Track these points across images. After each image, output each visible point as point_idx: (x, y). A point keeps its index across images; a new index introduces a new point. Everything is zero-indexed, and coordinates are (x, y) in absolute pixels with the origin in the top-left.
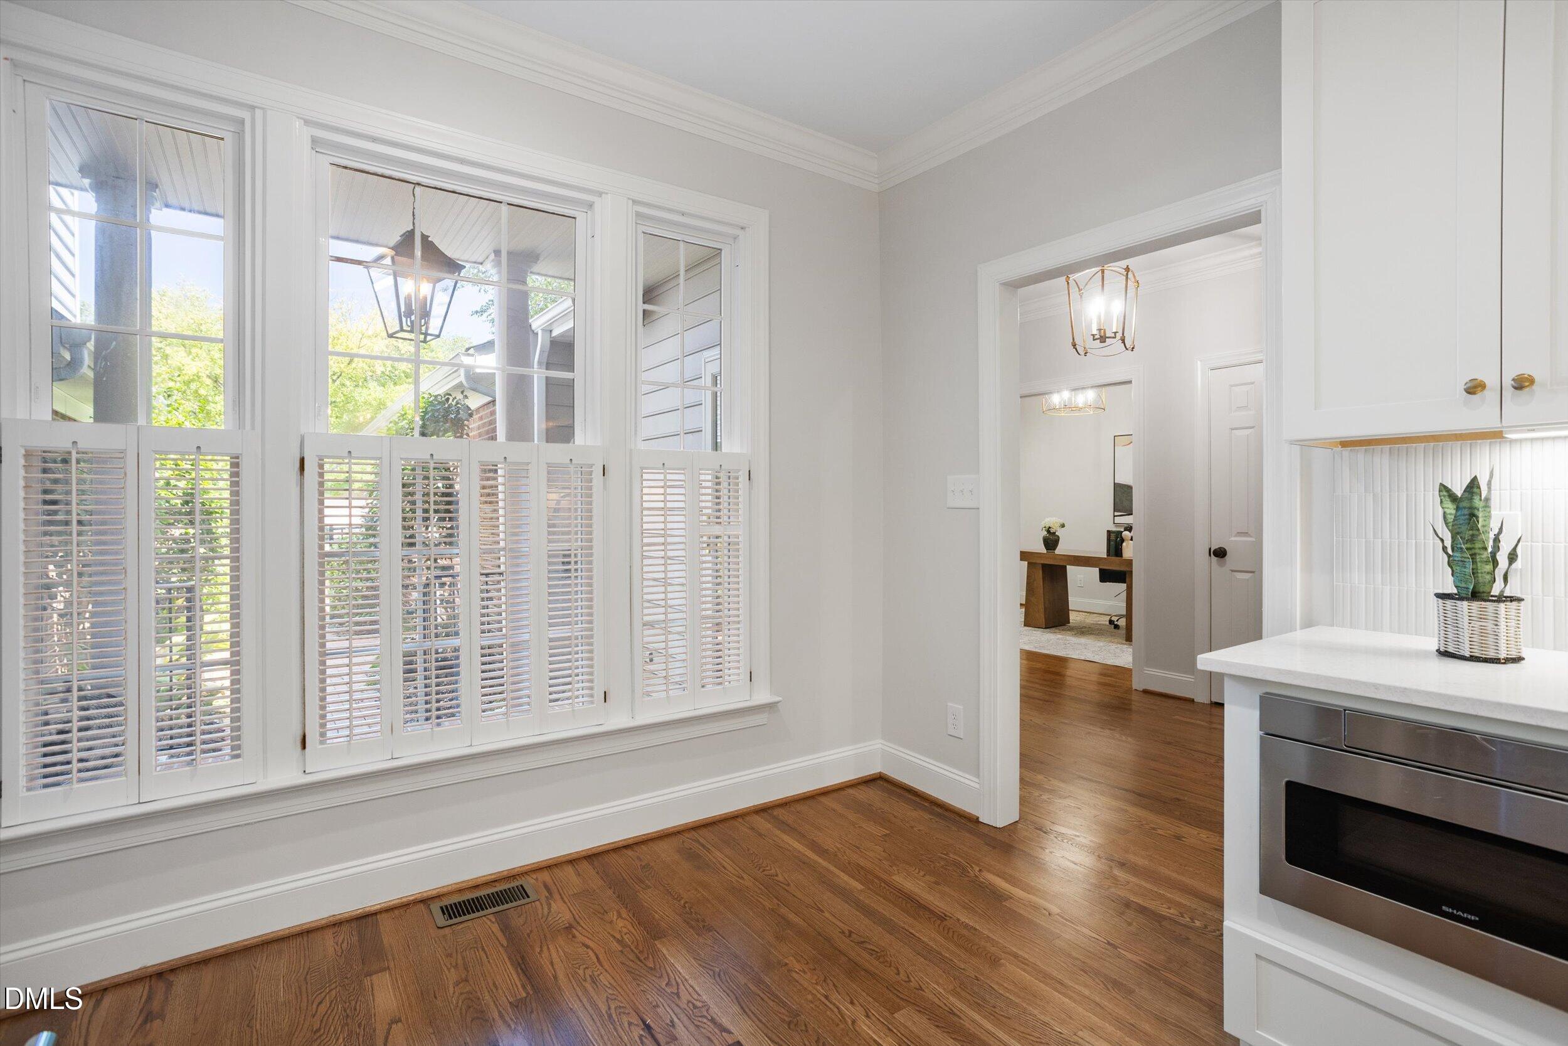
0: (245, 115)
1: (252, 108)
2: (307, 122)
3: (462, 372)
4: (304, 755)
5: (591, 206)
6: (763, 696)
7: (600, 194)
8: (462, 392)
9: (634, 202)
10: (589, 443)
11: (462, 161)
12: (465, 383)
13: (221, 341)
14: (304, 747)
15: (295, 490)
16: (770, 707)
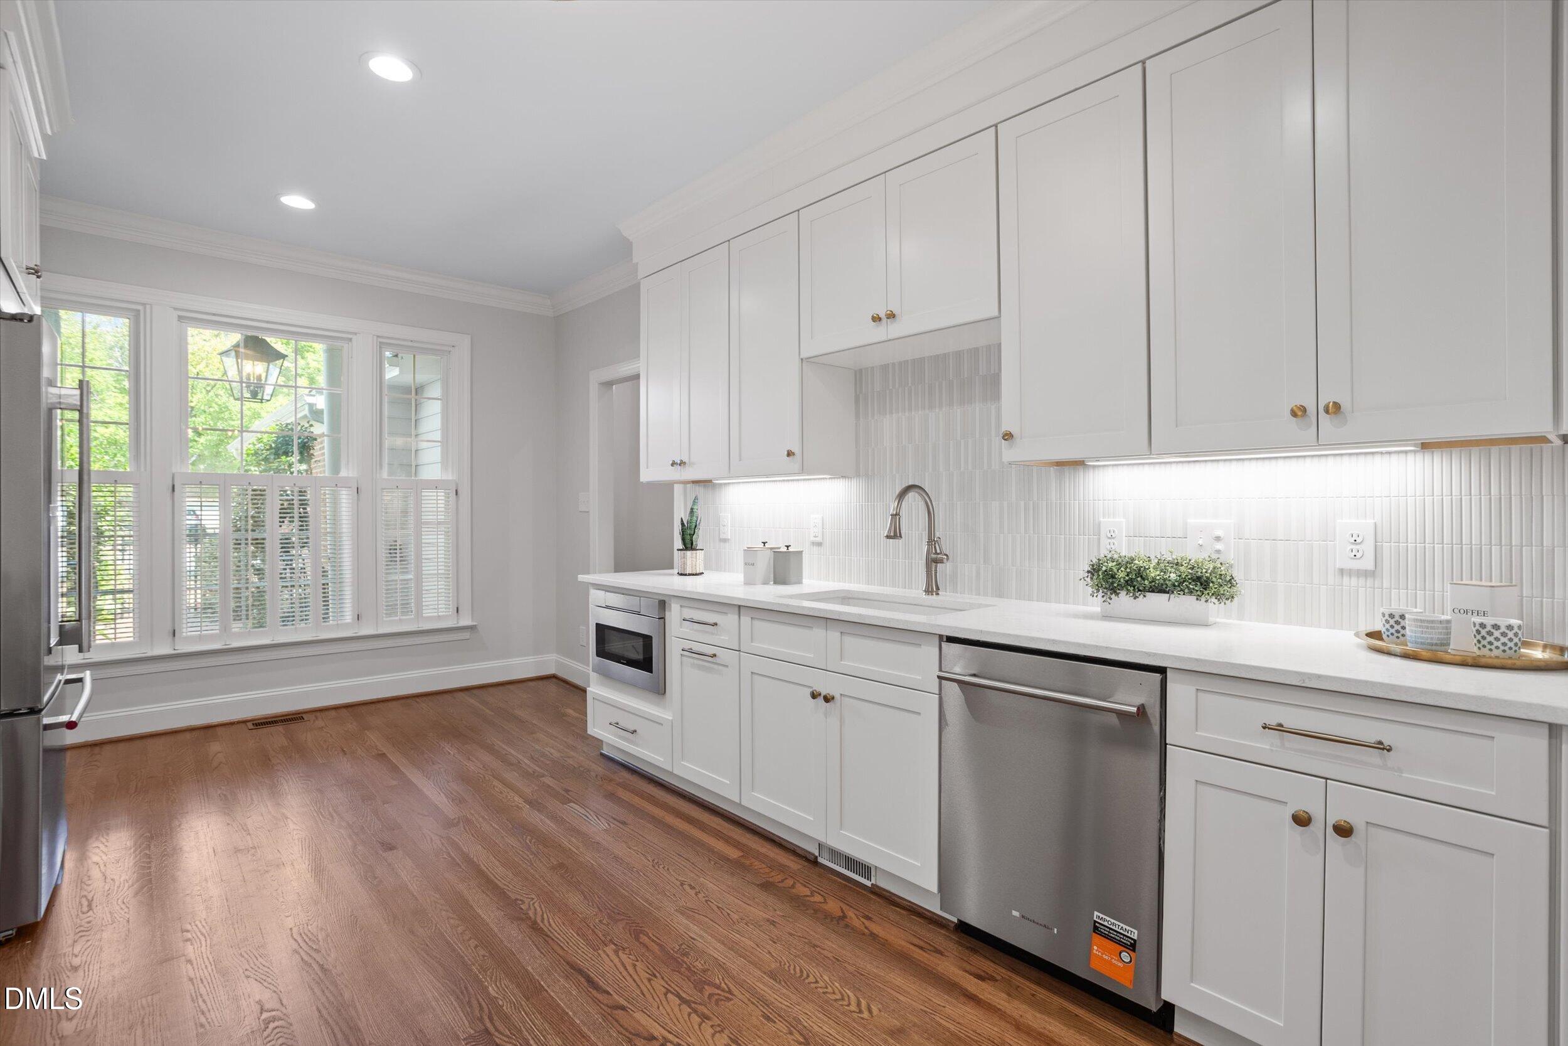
0: (140, 307)
1: (144, 305)
2: (175, 309)
3: (307, 407)
4: (174, 640)
5: (350, 340)
6: (466, 621)
7: (356, 334)
8: (308, 422)
9: (378, 336)
10: (351, 475)
11: (268, 322)
12: (308, 415)
13: (127, 424)
14: (174, 636)
15: (169, 503)
16: (472, 628)
